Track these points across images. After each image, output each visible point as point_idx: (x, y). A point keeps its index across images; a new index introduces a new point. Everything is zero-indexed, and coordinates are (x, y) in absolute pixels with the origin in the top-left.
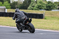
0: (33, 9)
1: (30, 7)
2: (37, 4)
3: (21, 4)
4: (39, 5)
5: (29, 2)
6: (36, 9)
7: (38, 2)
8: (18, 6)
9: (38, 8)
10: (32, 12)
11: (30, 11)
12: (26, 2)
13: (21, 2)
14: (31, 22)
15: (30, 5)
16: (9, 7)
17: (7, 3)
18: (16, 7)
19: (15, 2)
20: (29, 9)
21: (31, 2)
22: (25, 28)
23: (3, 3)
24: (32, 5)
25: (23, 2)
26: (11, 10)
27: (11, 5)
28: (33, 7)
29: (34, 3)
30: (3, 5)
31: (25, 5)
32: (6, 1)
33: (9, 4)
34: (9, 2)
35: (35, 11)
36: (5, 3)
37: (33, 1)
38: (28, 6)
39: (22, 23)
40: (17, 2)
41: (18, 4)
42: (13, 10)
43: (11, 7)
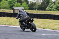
0: (51, 10)
1: (48, 8)
2: (55, 5)
3: (39, 5)
4: (57, 6)
5: (47, 3)
6: (54, 10)
7: (56, 3)
8: (36, 7)
9: (56, 9)
10: (50, 13)
11: (48, 12)
12: (44, 3)
13: (40, 3)
14: (33, 22)
15: (48, 6)
16: (27, 8)
17: (25, 4)
18: (34, 8)
19: (33, 3)
20: (47, 10)
21: (49, 3)
22: (28, 27)
23: (21, 4)
24: (50, 6)
25: (41, 3)
26: (29, 11)
27: (29, 6)
28: (51, 8)
29: (52, 4)
30: (21, 6)
31: (43, 6)
32: (24, 2)
33: (27, 5)
34: (28, 3)
35: (53, 12)
36: (23, 4)
37: (51, 2)
38: (46, 7)
39: (25, 23)
40: (35, 3)
41: (36, 5)
42: (31, 11)
43: (29, 8)
